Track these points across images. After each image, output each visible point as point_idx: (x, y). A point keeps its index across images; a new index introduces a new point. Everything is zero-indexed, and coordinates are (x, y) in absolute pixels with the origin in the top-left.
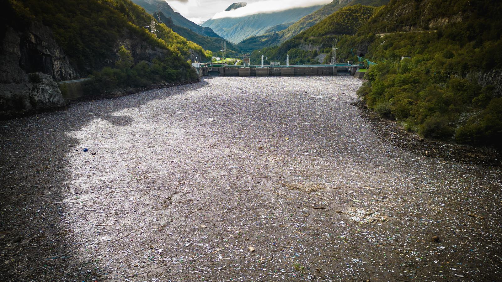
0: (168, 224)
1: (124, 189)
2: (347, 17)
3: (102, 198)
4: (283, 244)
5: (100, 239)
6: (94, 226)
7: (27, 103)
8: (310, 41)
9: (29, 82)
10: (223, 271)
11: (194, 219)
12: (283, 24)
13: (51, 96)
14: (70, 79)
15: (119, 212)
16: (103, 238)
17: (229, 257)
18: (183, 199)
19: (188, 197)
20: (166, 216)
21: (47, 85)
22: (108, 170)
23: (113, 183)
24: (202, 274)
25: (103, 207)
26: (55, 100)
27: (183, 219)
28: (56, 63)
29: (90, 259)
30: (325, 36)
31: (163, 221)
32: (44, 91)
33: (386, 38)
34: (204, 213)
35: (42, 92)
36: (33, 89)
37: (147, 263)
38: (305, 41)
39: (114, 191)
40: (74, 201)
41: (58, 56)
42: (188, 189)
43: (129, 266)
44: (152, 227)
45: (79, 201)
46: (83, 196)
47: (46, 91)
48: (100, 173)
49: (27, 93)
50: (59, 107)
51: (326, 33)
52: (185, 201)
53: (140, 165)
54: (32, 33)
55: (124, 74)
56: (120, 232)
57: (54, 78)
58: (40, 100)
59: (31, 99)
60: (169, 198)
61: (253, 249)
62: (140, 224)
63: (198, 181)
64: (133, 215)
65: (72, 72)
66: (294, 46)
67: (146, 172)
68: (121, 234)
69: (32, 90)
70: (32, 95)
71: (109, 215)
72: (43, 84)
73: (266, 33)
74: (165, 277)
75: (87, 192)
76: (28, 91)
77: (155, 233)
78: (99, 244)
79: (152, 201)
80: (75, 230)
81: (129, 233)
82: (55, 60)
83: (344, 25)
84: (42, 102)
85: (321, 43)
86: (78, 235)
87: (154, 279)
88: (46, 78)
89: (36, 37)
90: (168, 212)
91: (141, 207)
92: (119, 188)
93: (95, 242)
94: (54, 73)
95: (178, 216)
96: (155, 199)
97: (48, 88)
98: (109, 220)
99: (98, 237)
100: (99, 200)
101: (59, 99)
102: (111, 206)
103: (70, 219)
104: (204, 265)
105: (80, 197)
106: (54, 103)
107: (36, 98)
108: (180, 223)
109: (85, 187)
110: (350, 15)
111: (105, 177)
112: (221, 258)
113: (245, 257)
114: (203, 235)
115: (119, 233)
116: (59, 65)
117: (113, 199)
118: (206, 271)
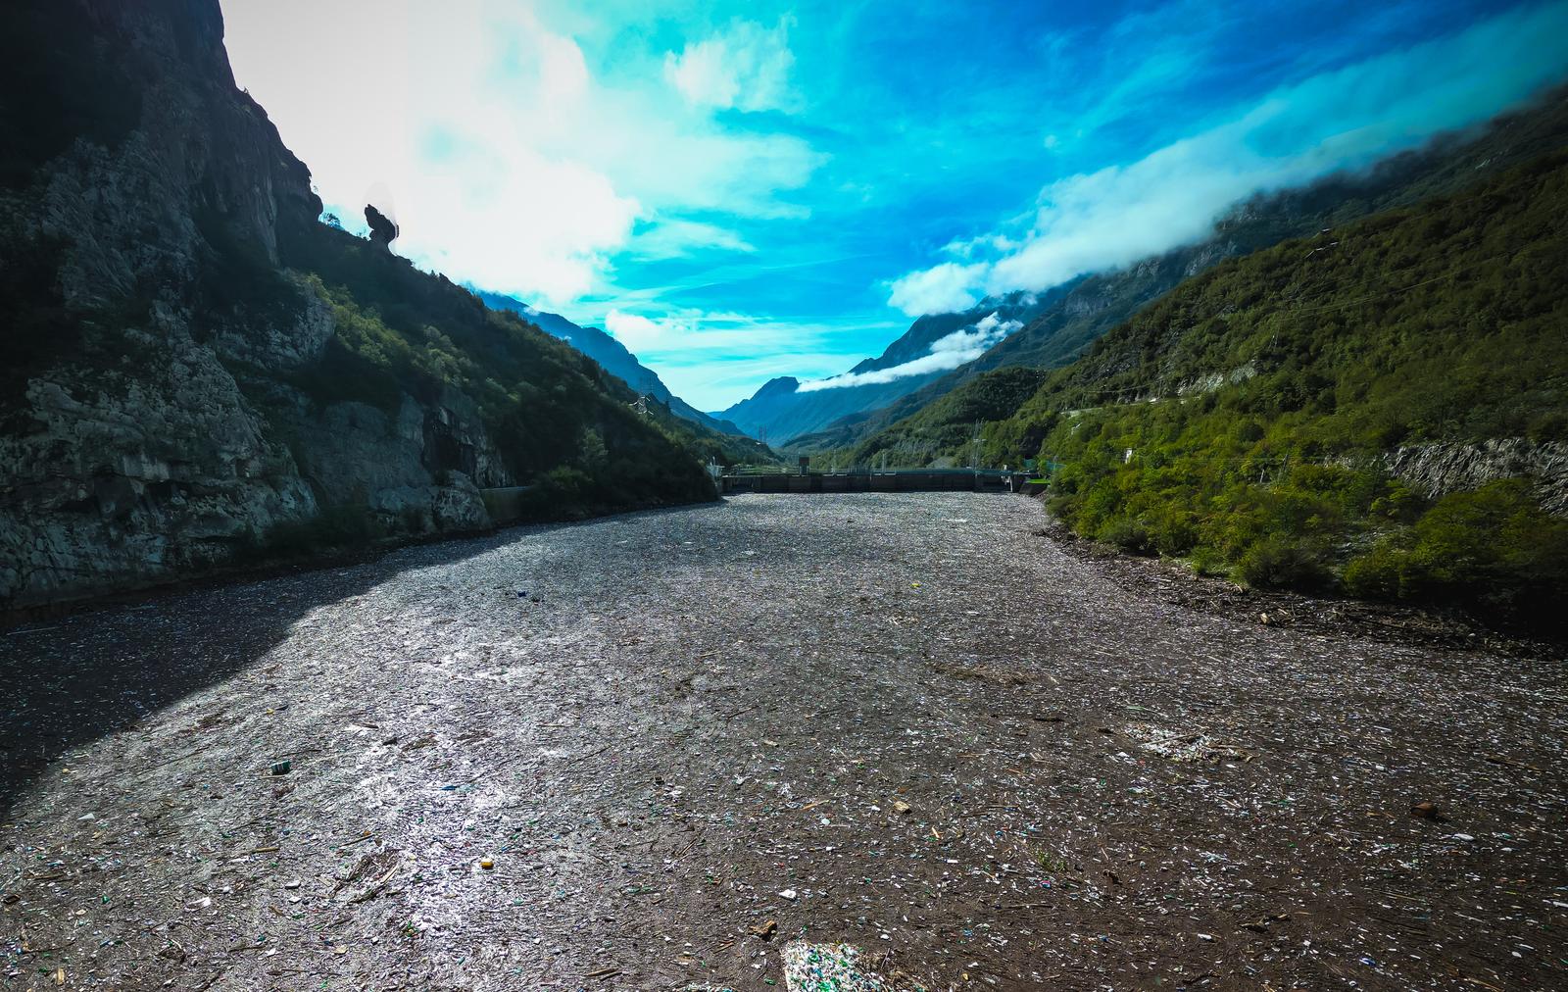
0: (688, 733)
1: (594, 660)
2: (992, 389)
3: (549, 676)
4: (982, 797)
5: (547, 753)
6: (533, 726)
7: (429, 522)
8: (917, 436)
9: (433, 485)
10: (839, 856)
11: (745, 726)
12: (860, 411)
13: (468, 510)
14: (501, 486)
15: (585, 703)
16: (552, 752)
17: (846, 821)
18: (715, 685)
19: (726, 682)
20: (681, 715)
21: (462, 490)
22: (562, 627)
23: (571, 650)
24: (786, 859)
25: (553, 691)
26: (475, 518)
27: (721, 724)
28: (480, 460)
29: (519, 798)
30: (947, 426)
31: (679, 726)
32: (456, 502)
33: (1083, 417)
34: (765, 715)
35: (453, 502)
36: (439, 498)
37: (647, 820)
38: (908, 436)
39: (574, 663)
40: (496, 678)
41: (485, 448)
42: (723, 668)
43: (606, 822)
44: (655, 737)
45: (506, 677)
46: (514, 669)
47: (460, 502)
48: (547, 632)
49: (428, 503)
50: (480, 531)
51: (950, 421)
52: (720, 690)
53: (622, 622)
54: (444, 407)
55: (590, 479)
56: (587, 741)
57: (474, 481)
58: (449, 517)
59: (436, 514)
60: (687, 682)
61: (907, 807)
62: (630, 728)
63: (741, 652)
64: (614, 711)
65: (503, 475)
66: (888, 445)
67: (635, 633)
68: (589, 746)
69: (437, 500)
70: (437, 508)
71: (563, 708)
72: (455, 488)
73: (828, 428)
74: (694, 860)
75: (522, 662)
76: (429, 500)
77: (663, 749)
78: (542, 763)
79: (651, 686)
80: (494, 731)
81: (607, 745)
82: (480, 455)
83: (985, 404)
84: (453, 521)
85: (938, 439)
86: (501, 741)
87: (669, 861)
88: (460, 480)
89: (450, 413)
90: (687, 708)
91: (628, 694)
92: (583, 658)
93: (535, 760)
94: (474, 475)
95: (708, 717)
96: (657, 682)
97: (463, 496)
98: (565, 718)
99: (541, 749)
100: (545, 678)
101: (481, 516)
102: (568, 690)
103: (486, 711)
104: (788, 838)
105: (508, 670)
106: (473, 522)
107: (444, 514)
108: (716, 733)
109: (516, 654)
110: (1000, 385)
111: (557, 639)
112: (825, 822)
113: (888, 826)
114: (772, 762)
115: (585, 745)
116: (485, 464)
117: (573, 678)
118: (795, 852)
